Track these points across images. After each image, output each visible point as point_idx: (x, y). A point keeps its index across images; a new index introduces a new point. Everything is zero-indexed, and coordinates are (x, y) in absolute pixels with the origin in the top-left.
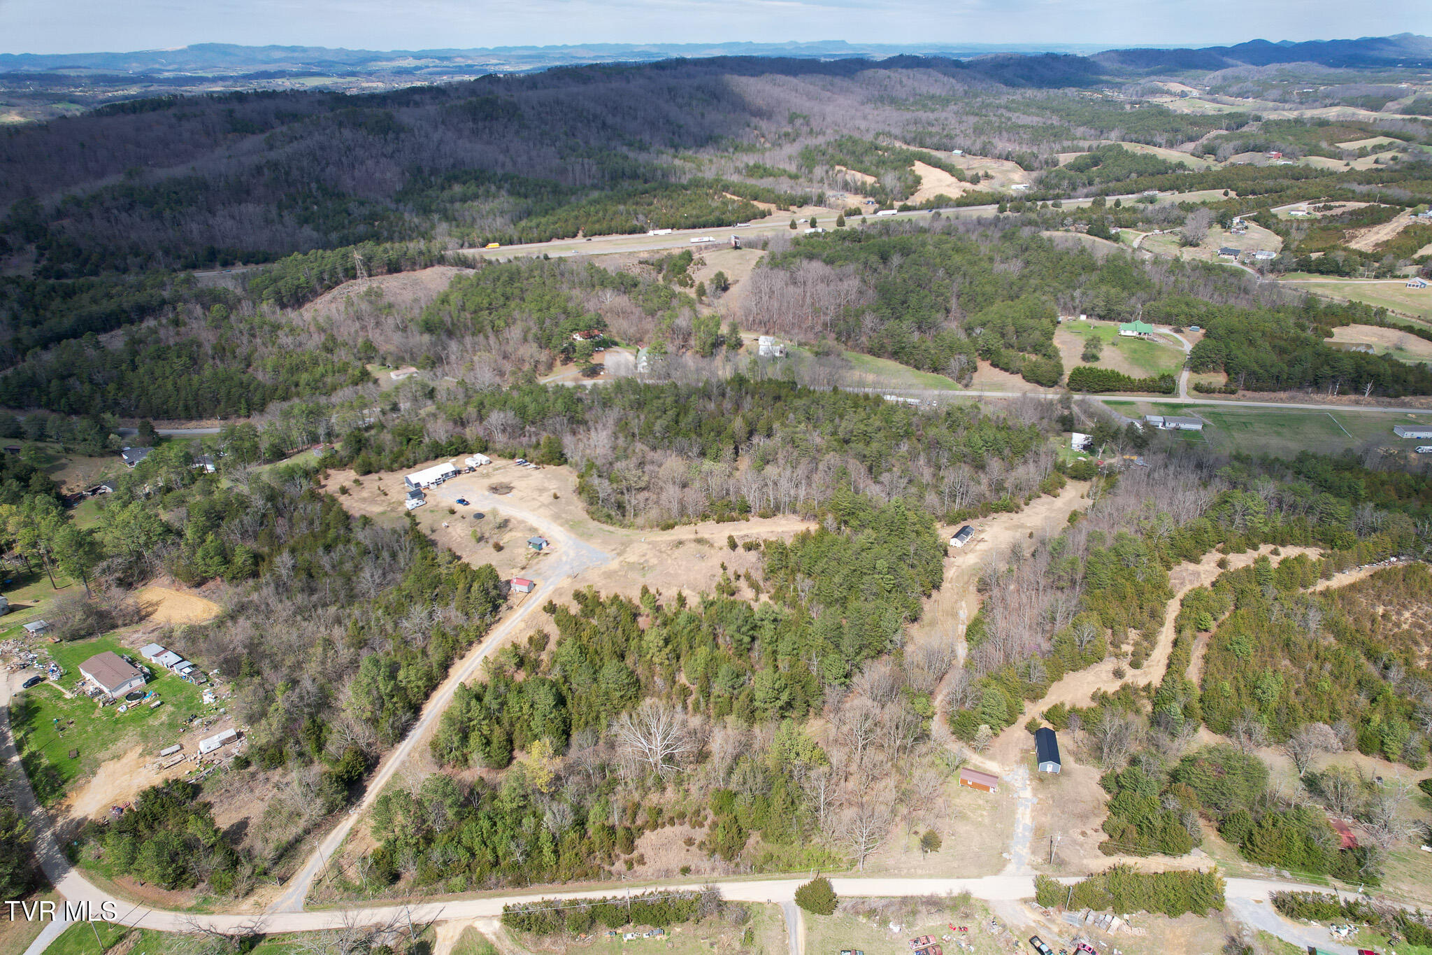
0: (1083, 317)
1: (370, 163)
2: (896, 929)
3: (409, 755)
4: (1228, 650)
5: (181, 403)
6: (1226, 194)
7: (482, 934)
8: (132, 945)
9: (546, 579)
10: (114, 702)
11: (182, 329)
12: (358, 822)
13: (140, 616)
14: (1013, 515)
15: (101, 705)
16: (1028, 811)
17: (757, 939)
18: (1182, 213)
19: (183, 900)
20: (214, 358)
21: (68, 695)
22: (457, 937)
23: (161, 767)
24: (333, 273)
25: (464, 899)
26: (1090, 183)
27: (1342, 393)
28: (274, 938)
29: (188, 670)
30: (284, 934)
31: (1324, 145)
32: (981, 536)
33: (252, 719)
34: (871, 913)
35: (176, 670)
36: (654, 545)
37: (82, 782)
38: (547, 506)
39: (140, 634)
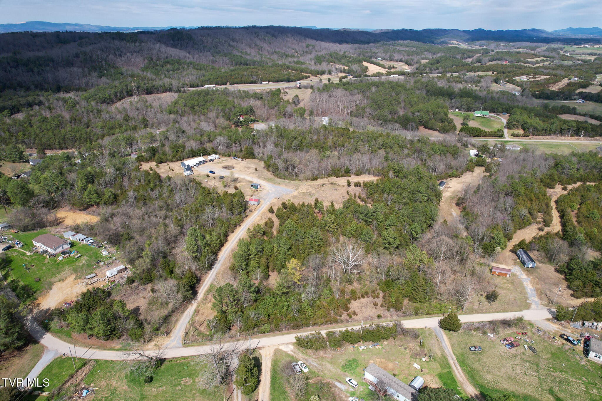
0: (457, 110)
1: (129, 54)
2: (492, 335)
3: (216, 276)
4: (588, 217)
5: (57, 141)
6: (493, 73)
7: (285, 352)
8: (91, 367)
9: (265, 200)
10: (55, 256)
11: (53, 111)
12: (198, 306)
13: (57, 222)
14: (458, 178)
15: (48, 257)
16: (529, 283)
17: (426, 345)
18: (479, 79)
19: (114, 345)
20: (71, 123)
21: (28, 254)
22: (272, 354)
23: (87, 284)
24: (121, 92)
25: (269, 336)
26: (437, 69)
27: (572, 136)
28: (171, 360)
29: (91, 241)
30: (176, 358)
31: (522, 59)
32: (448, 186)
33: (132, 261)
34: (477, 329)
35: (85, 242)
36: (311, 186)
37: (44, 292)
38: (253, 173)
39: (60, 229)
